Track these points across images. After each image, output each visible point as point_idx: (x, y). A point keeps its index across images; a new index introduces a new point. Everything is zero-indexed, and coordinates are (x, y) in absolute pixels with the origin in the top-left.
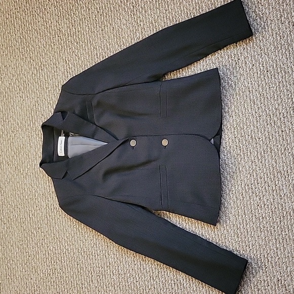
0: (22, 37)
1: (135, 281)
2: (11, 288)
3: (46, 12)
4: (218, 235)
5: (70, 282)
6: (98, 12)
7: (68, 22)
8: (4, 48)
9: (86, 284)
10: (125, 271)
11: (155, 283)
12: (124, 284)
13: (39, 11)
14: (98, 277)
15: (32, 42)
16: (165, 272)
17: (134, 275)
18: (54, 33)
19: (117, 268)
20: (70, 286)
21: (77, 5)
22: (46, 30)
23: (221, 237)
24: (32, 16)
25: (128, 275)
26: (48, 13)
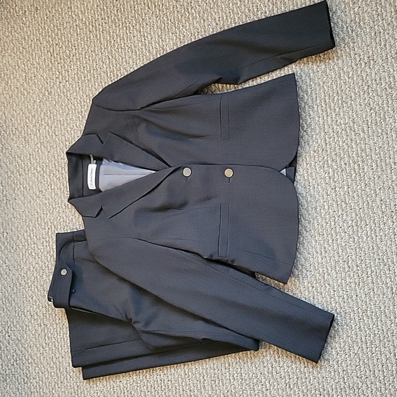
0: (110, 57)
1: (264, 390)
2: (93, 392)
3: (145, 24)
4: (383, 330)
5: (174, 388)
6: (217, 24)
7: (175, 38)
8: (86, 72)
9: (196, 391)
10: (251, 375)
11: (292, 392)
12: (249, 392)
13: (134, 22)
14: (213, 382)
15: (124, 63)
16: (306, 378)
17: (263, 380)
18: (155, 52)
19: (239, 370)
20: (174, 392)
21: (188, 14)
22: (143, 47)
23: (387, 333)
24: (125, 29)
25: (255, 381)
26: (147, 24)
